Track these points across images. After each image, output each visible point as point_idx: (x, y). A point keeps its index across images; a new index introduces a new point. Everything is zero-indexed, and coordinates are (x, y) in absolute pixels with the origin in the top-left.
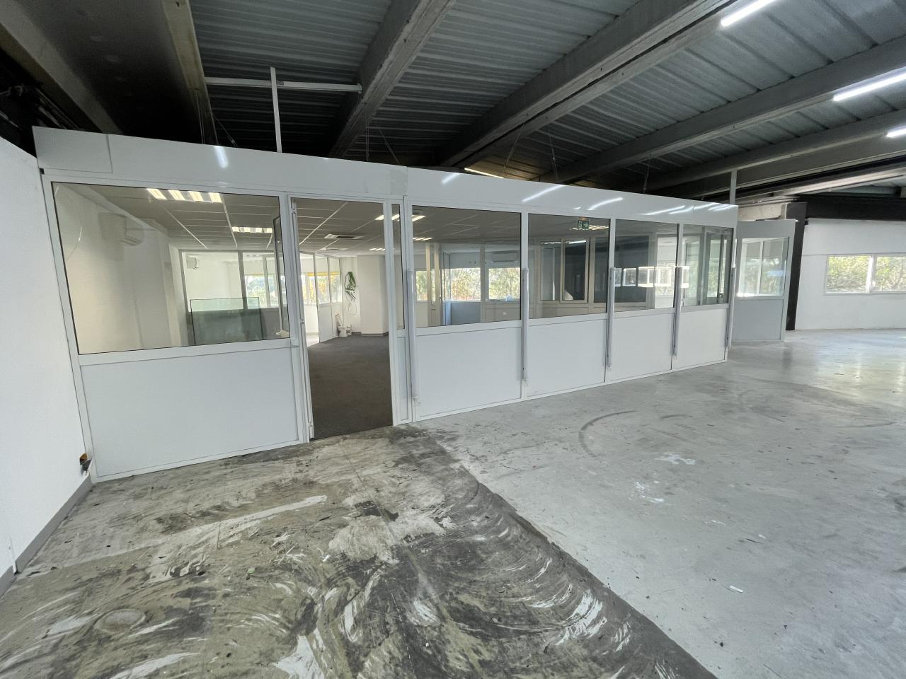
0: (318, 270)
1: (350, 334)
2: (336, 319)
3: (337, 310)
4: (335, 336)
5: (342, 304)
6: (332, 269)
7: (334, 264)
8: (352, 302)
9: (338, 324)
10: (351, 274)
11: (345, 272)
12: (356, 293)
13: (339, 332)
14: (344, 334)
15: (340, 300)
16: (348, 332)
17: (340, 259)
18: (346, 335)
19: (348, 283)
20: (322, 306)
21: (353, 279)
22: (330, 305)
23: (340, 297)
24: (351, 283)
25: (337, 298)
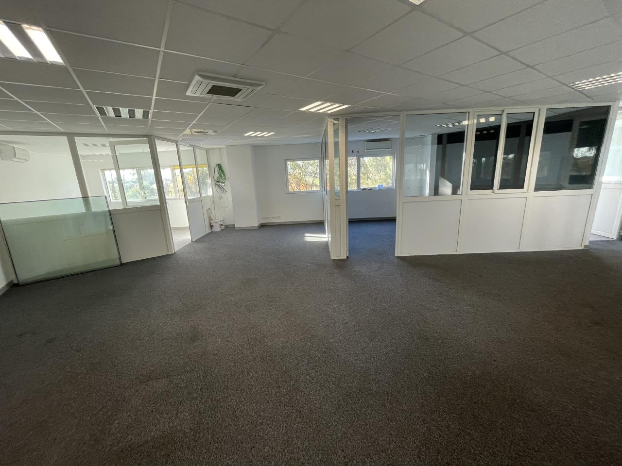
0: (183, 163)
1: (223, 227)
2: (208, 213)
3: (208, 204)
4: (208, 231)
5: (213, 197)
6: (199, 162)
7: (201, 156)
8: (223, 195)
9: (210, 219)
10: (220, 166)
11: (214, 164)
12: (227, 186)
13: (211, 226)
14: (217, 228)
15: (210, 193)
16: (221, 225)
17: (207, 150)
18: (219, 230)
19: (217, 175)
20: (192, 201)
21: (223, 172)
22: (200, 200)
23: (209, 191)
24: (220, 175)
25: (207, 192)
